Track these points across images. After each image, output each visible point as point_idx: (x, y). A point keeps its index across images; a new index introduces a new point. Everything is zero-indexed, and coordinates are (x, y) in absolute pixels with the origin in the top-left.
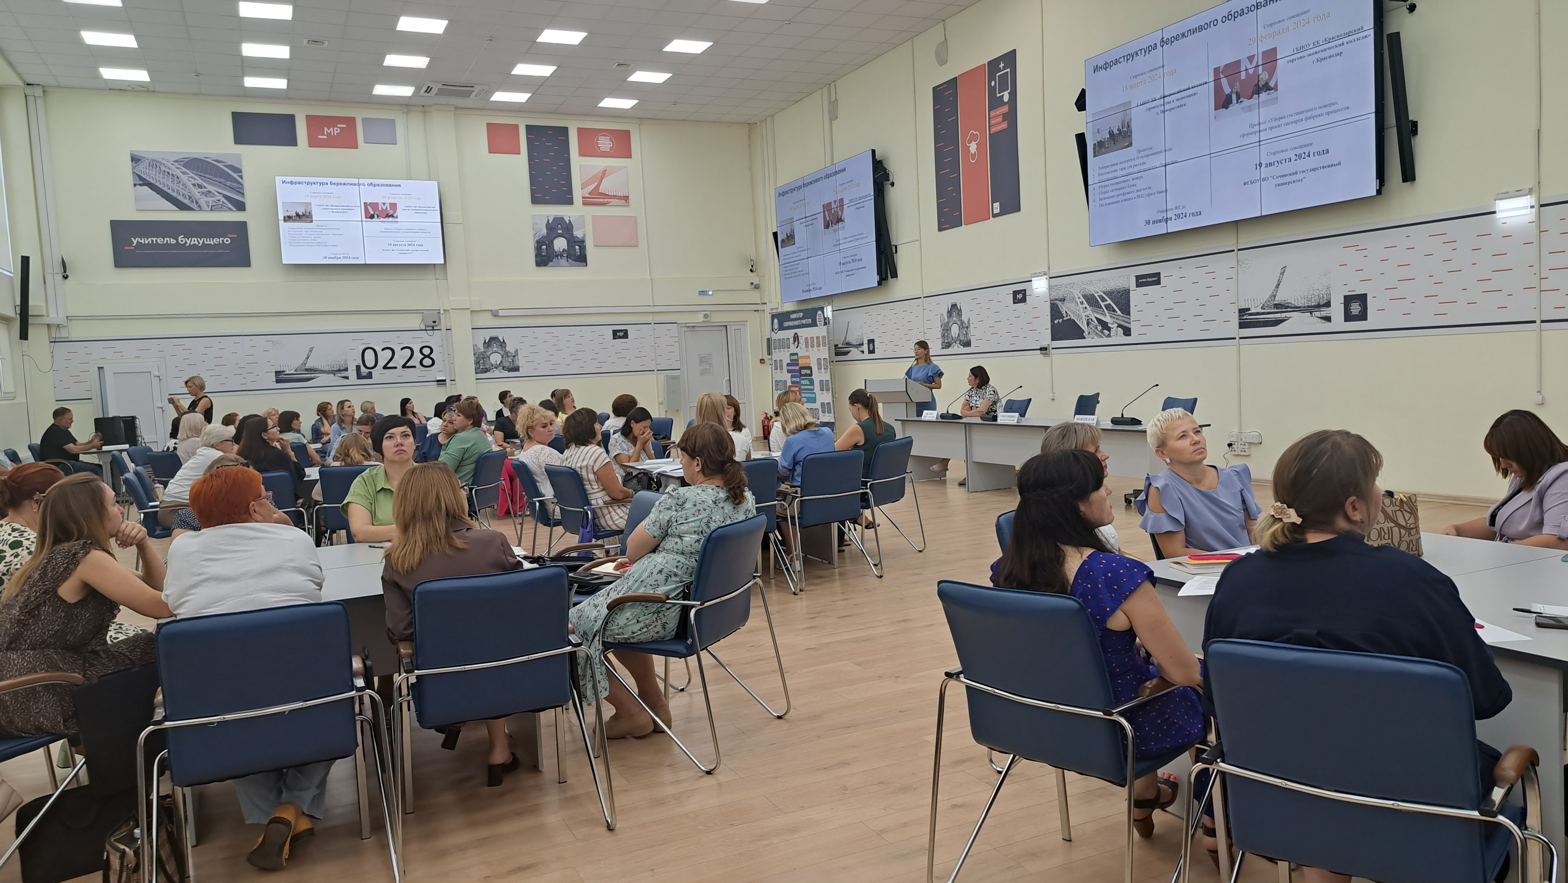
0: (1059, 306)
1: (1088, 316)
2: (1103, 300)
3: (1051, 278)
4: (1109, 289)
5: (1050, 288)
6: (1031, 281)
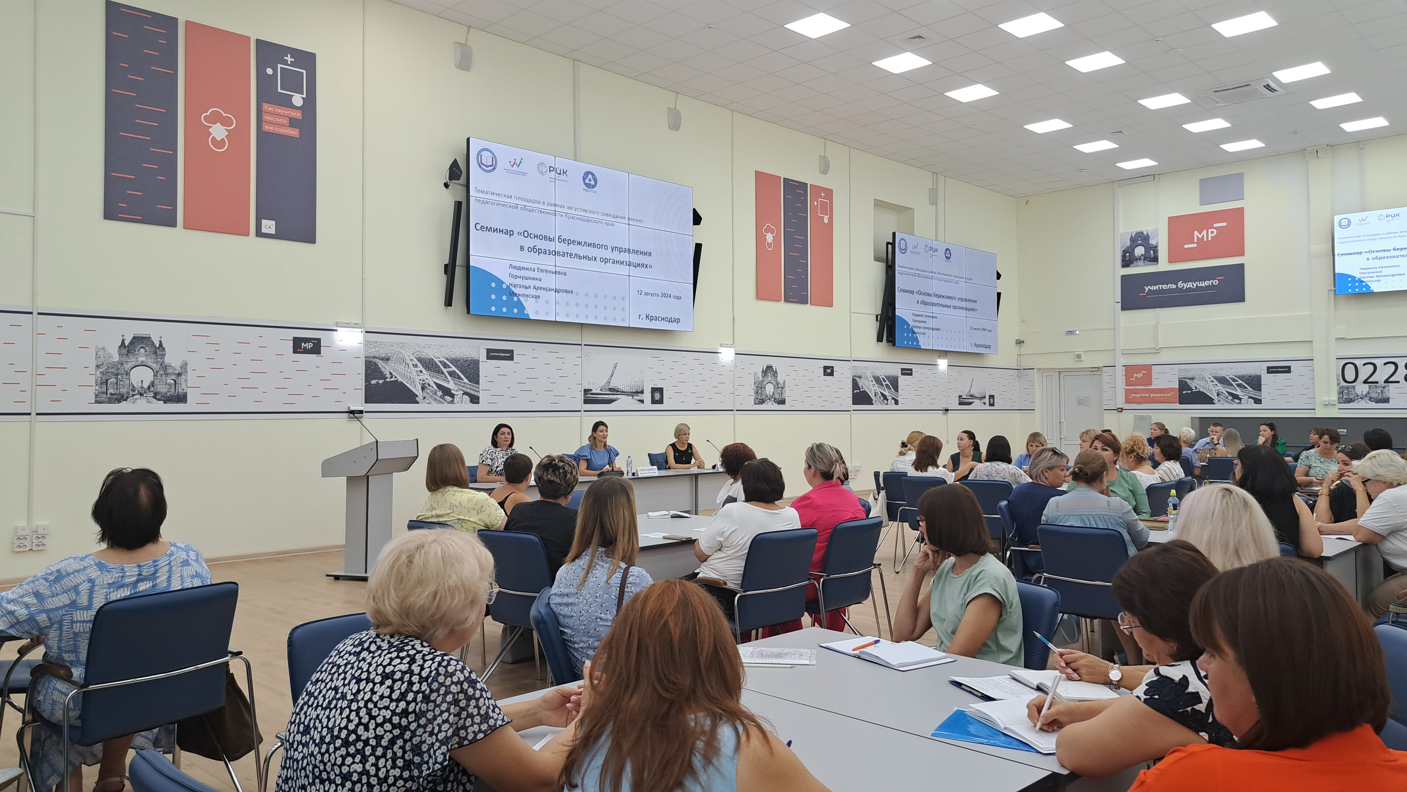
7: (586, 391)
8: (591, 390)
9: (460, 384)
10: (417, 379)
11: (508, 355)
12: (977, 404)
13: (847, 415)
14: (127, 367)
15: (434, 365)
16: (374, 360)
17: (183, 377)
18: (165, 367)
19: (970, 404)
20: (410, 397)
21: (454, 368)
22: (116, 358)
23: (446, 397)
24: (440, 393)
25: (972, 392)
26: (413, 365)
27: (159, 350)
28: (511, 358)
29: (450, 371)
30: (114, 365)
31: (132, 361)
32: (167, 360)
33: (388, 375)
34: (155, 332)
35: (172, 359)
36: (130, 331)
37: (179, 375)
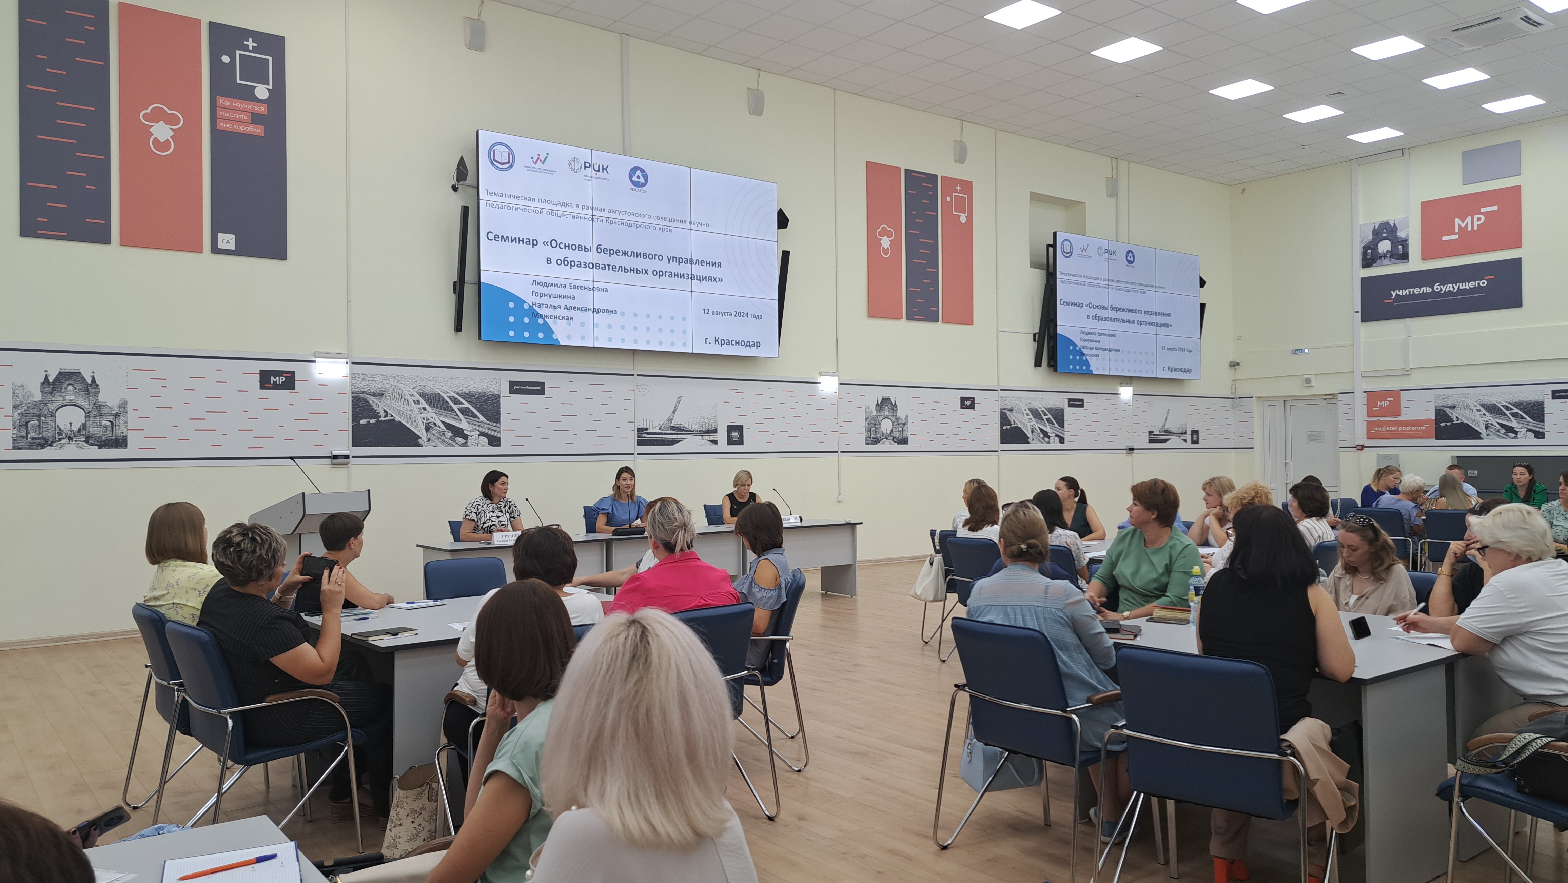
7: (641, 431)
8: (647, 429)
9: (476, 423)
10: (419, 418)
11: (539, 389)
12: (1174, 441)
13: (993, 457)
18: (99, 407)
19: (1165, 441)
22: (38, 397)
25: (1167, 427)
27: (91, 387)
28: (541, 392)
30: (36, 405)
31: (58, 400)
32: (101, 398)
34: (86, 367)
35: (108, 397)
36: (54, 365)
37: (117, 415)
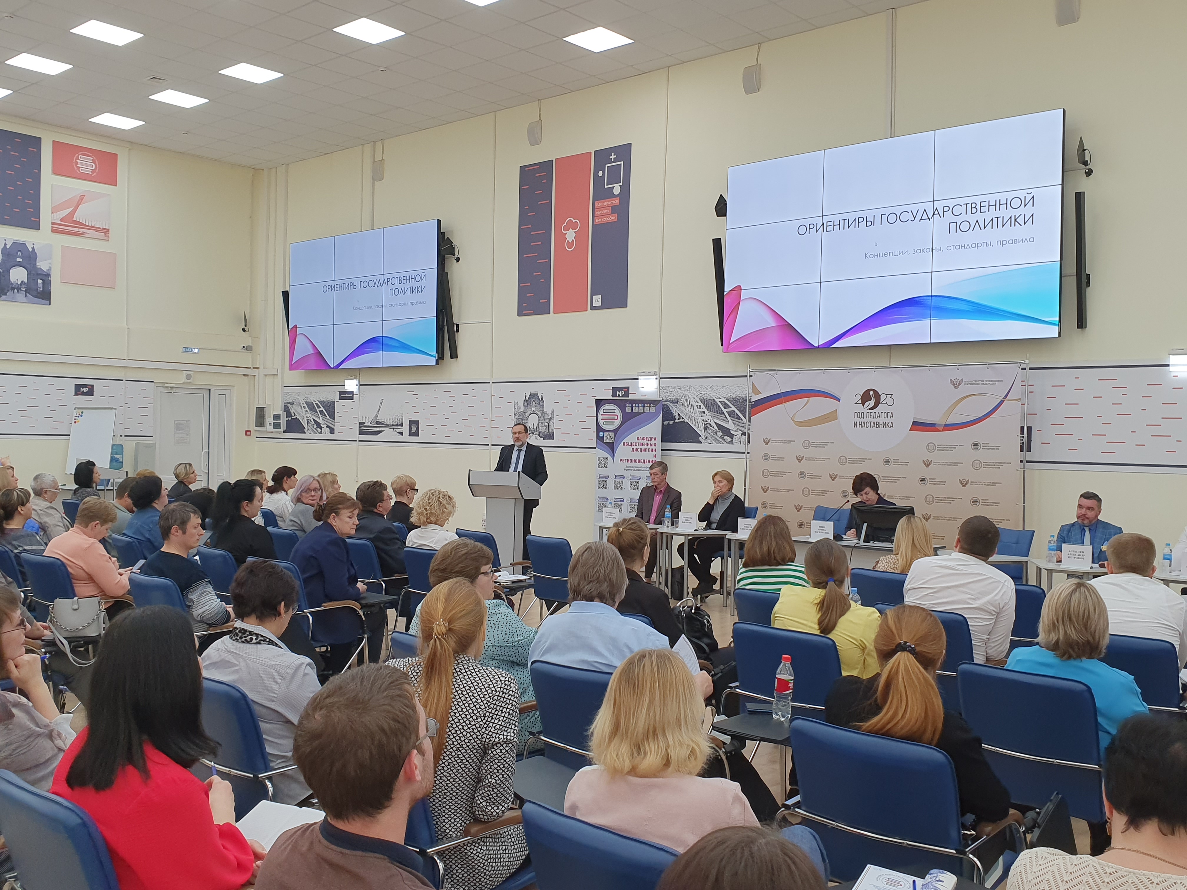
0: (670, 408)
1: (706, 421)
2: (726, 406)
3: (661, 378)
4: (733, 396)
5: (660, 388)
6: (638, 379)
14: (527, 414)
15: (715, 406)
16: (666, 403)
17: (552, 421)
20: (694, 438)
21: (733, 408)
23: (726, 437)
24: (720, 434)
26: (697, 406)
29: (729, 411)
33: (677, 417)
